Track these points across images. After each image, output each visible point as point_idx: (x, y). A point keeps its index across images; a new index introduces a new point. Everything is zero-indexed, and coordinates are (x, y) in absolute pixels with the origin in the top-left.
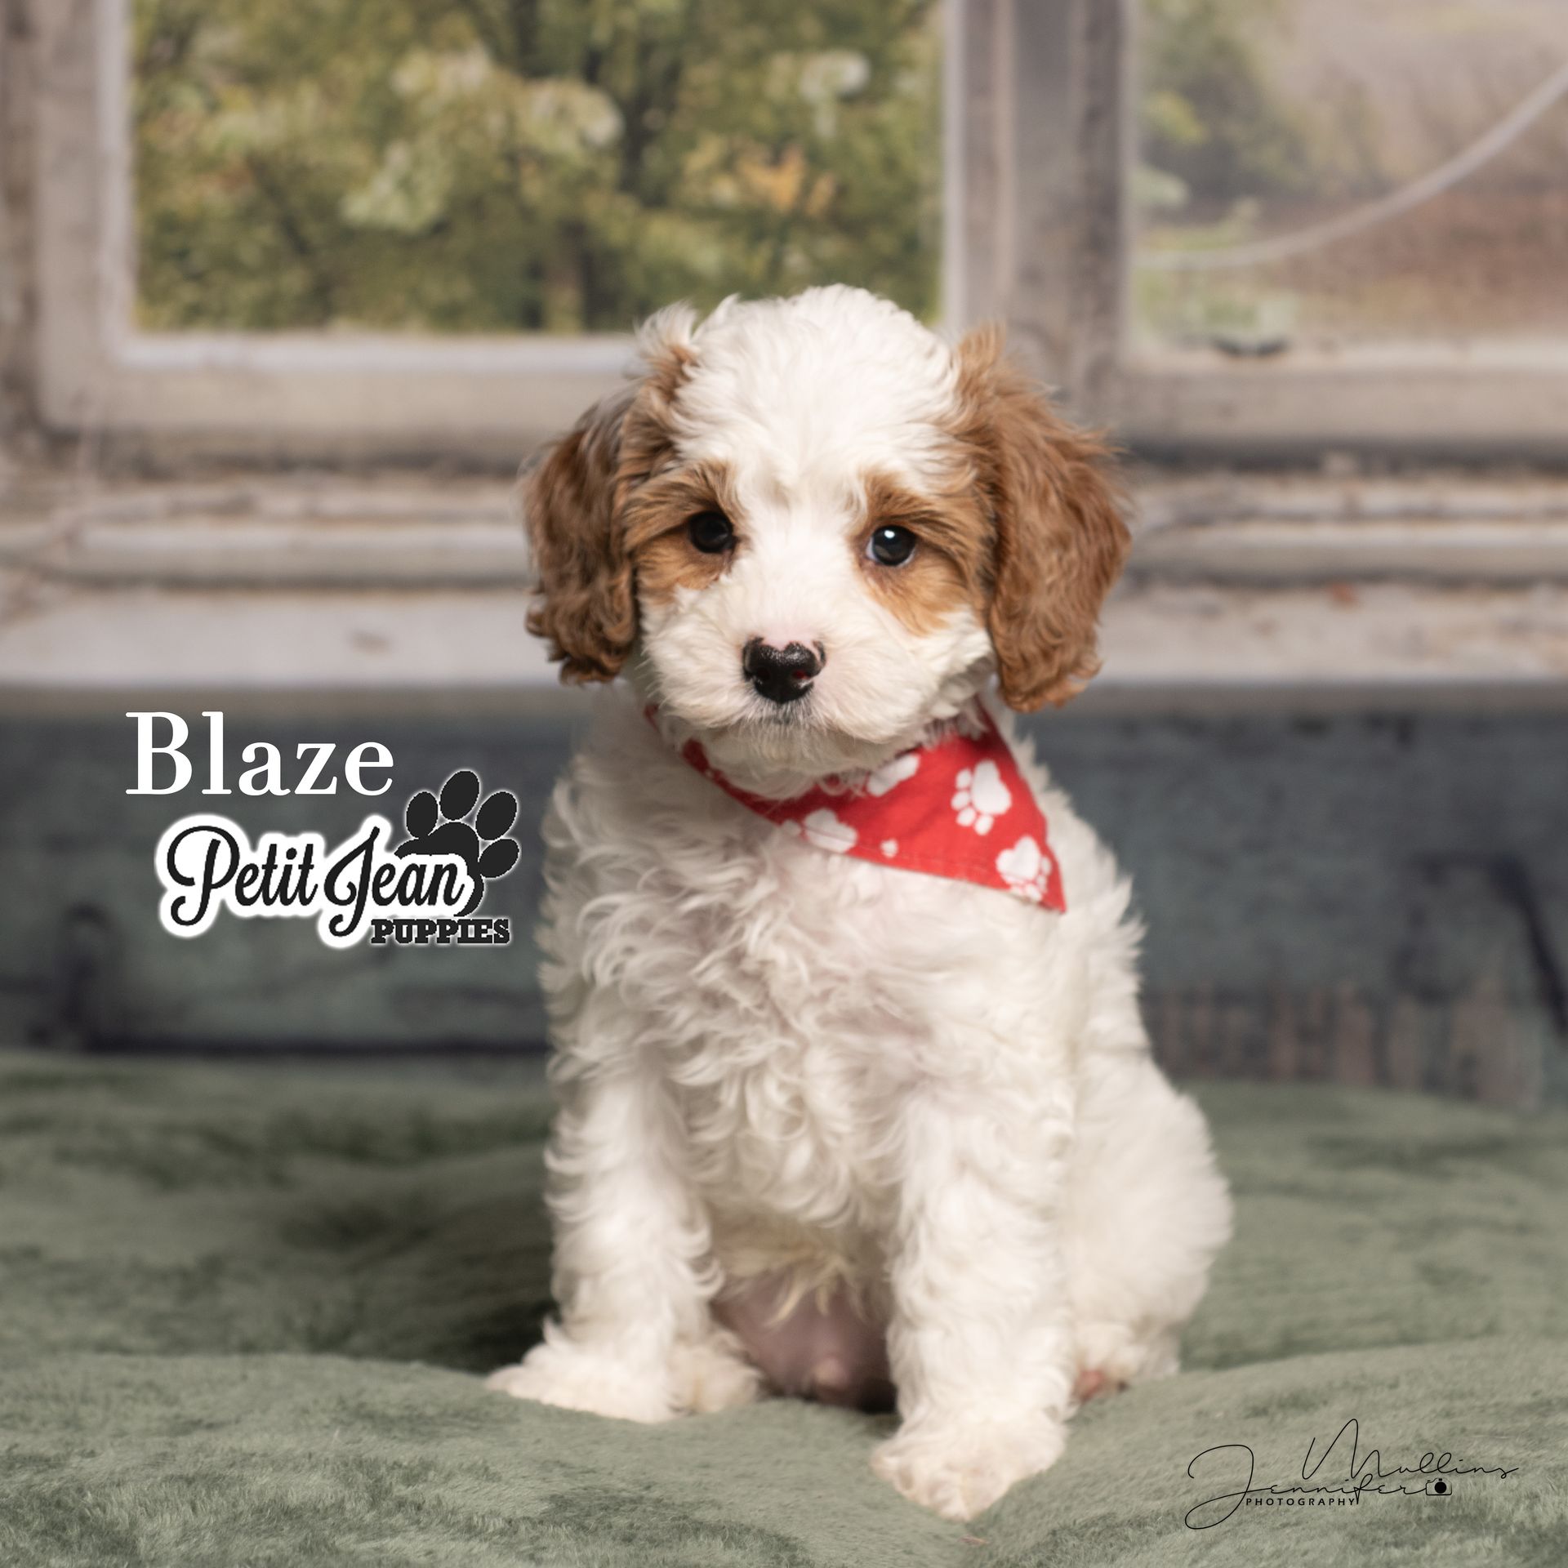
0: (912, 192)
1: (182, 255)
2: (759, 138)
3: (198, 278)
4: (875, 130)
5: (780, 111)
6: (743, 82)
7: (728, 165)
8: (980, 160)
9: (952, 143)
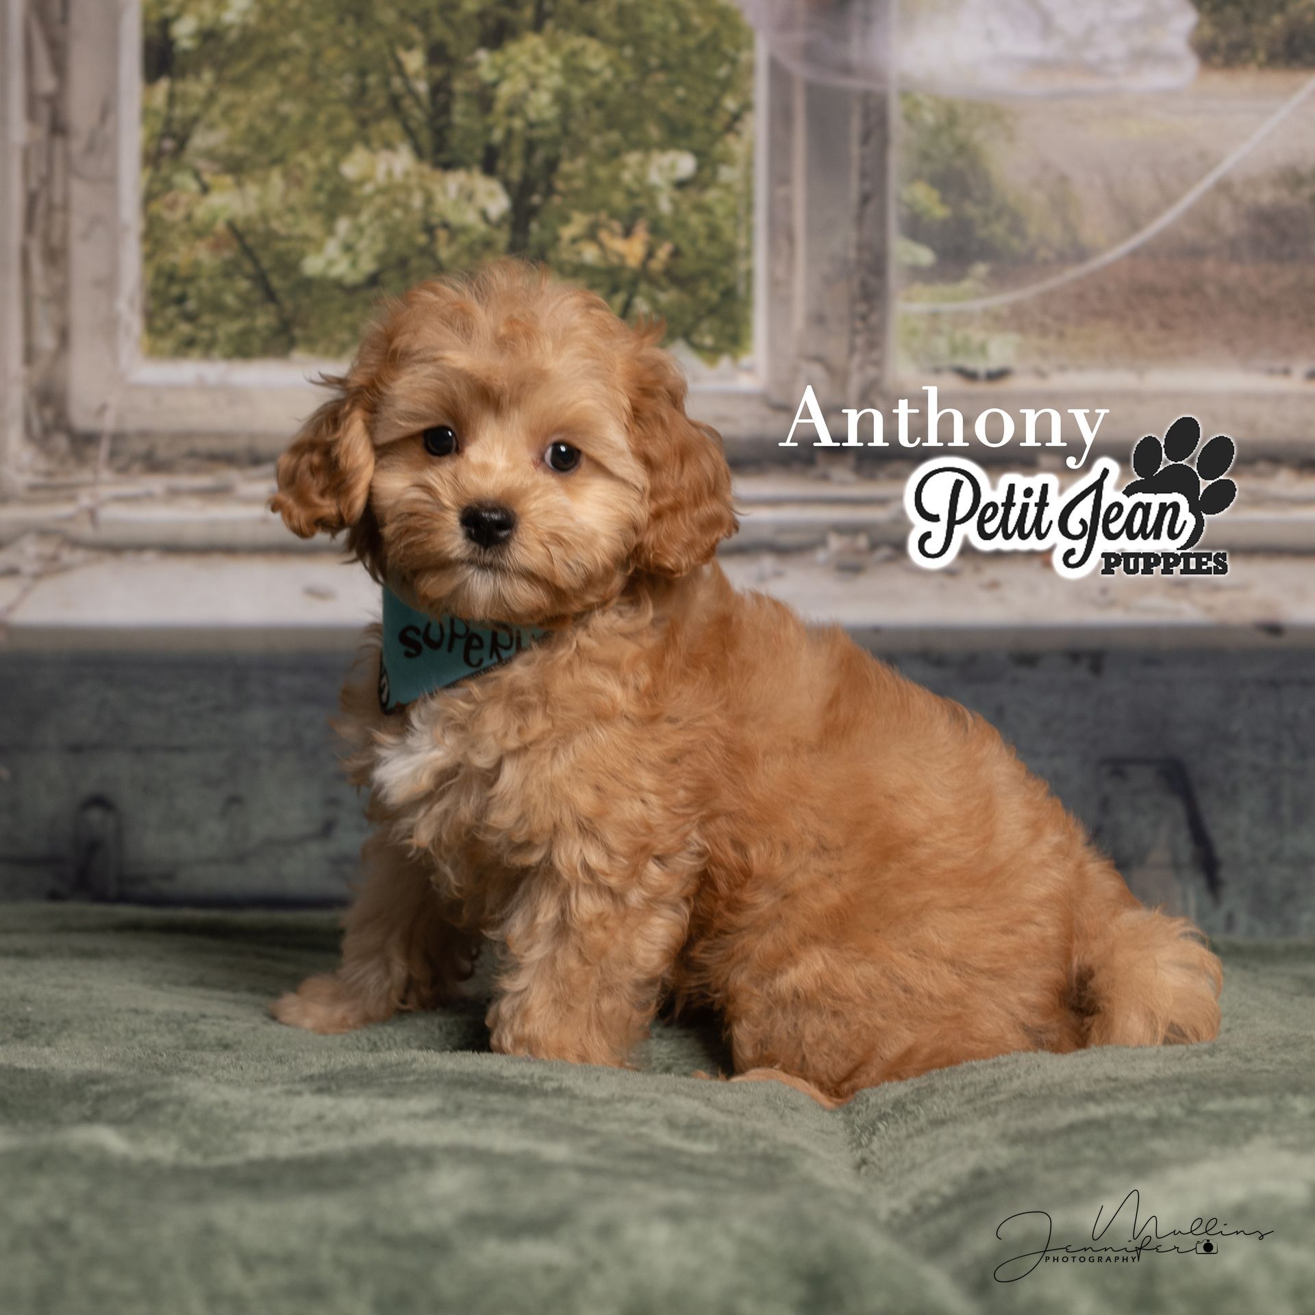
0: (730, 256)
1: (181, 300)
2: (614, 215)
3: (191, 318)
4: (701, 208)
5: (631, 194)
6: (602, 172)
7: (591, 235)
8: (780, 231)
9: (760, 219)
